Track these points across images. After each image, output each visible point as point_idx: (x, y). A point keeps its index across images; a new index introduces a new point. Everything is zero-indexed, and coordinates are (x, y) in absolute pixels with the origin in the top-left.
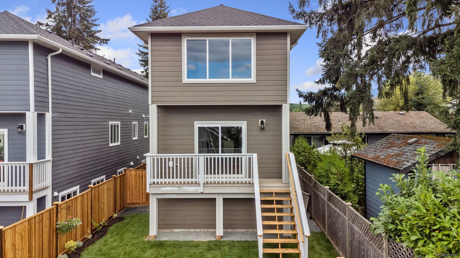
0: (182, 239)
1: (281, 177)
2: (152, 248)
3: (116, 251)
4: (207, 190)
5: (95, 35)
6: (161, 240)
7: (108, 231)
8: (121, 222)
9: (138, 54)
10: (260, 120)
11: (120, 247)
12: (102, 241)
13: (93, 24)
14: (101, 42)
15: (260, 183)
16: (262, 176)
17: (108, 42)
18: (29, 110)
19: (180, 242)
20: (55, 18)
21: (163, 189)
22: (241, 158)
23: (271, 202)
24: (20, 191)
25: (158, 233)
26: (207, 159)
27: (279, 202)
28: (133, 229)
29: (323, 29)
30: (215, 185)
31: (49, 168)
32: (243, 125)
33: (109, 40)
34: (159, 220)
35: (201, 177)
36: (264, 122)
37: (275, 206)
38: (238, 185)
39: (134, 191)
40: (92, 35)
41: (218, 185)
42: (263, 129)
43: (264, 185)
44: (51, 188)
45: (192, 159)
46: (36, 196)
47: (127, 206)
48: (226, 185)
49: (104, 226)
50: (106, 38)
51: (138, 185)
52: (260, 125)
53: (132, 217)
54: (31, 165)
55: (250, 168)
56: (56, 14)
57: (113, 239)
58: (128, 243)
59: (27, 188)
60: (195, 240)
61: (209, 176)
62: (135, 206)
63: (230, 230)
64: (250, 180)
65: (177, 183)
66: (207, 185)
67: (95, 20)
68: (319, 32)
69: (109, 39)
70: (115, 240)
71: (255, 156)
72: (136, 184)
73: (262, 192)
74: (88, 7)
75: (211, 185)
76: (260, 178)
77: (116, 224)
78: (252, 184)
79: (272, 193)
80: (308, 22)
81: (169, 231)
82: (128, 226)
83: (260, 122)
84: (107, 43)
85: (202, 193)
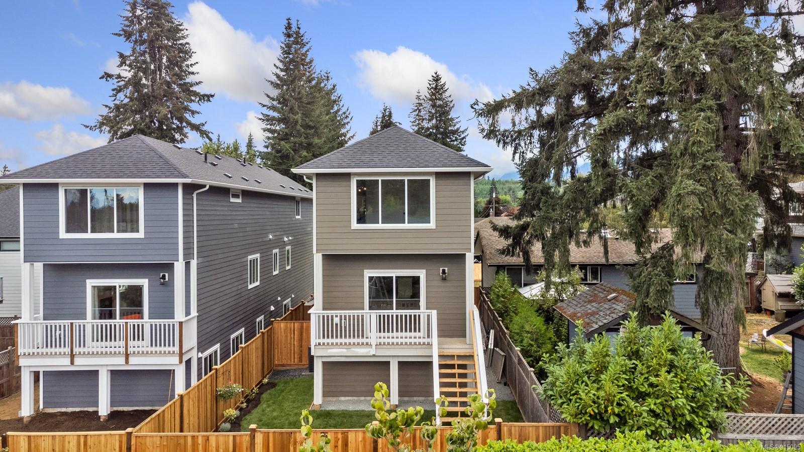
0: (351, 408)
1: (465, 336)
2: (319, 418)
3: (279, 421)
4: (381, 352)
5: (191, 89)
6: (327, 409)
7: (261, 400)
8: (273, 389)
9: (260, 119)
10: (441, 269)
11: (282, 417)
12: (258, 410)
13: (188, 72)
14: (200, 100)
15: (439, 344)
16: (442, 334)
17: (211, 99)
18: (178, 261)
19: (349, 411)
20: (130, 66)
21: (330, 351)
22: (419, 316)
23: (452, 366)
24: (169, 352)
25: (323, 401)
26: (380, 316)
27: (461, 367)
28: (290, 397)
29: (520, 150)
30: (389, 346)
31: (194, 325)
32: (422, 274)
33: (212, 96)
34: (324, 386)
35: (373, 335)
36: (446, 272)
37: (456, 371)
38: (416, 346)
39: (283, 349)
40: (187, 89)
41: (393, 346)
42: (444, 279)
43: (443, 346)
44: (196, 348)
45: (363, 316)
46: (185, 358)
47: (275, 368)
48: (402, 346)
49: (257, 394)
50: (208, 93)
51: (289, 342)
52: (441, 274)
53: (285, 383)
54: (181, 323)
55: (428, 325)
56: (132, 58)
57: (271, 409)
58: (291, 413)
59: (176, 349)
60: (366, 410)
61: (382, 334)
62: (284, 368)
63: (406, 399)
64: (429, 340)
65: (345, 344)
66: (379, 347)
67: (191, 65)
68: (515, 153)
69: (213, 94)
70: (274, 410)
71: (434, 313)
72: (286, 341)
73: (442, 354)
74: (181, 44)
75: (384, 346)
76: (439, 336)
77: (269, 391)
78: (430, 345)
79: (454, 356)
80: (502, 142)
81: (334, 399)
82: (283, 394)
83: (441, 271)
84: (210, 101)
85: (374, 356)
